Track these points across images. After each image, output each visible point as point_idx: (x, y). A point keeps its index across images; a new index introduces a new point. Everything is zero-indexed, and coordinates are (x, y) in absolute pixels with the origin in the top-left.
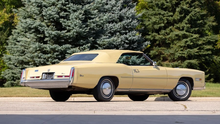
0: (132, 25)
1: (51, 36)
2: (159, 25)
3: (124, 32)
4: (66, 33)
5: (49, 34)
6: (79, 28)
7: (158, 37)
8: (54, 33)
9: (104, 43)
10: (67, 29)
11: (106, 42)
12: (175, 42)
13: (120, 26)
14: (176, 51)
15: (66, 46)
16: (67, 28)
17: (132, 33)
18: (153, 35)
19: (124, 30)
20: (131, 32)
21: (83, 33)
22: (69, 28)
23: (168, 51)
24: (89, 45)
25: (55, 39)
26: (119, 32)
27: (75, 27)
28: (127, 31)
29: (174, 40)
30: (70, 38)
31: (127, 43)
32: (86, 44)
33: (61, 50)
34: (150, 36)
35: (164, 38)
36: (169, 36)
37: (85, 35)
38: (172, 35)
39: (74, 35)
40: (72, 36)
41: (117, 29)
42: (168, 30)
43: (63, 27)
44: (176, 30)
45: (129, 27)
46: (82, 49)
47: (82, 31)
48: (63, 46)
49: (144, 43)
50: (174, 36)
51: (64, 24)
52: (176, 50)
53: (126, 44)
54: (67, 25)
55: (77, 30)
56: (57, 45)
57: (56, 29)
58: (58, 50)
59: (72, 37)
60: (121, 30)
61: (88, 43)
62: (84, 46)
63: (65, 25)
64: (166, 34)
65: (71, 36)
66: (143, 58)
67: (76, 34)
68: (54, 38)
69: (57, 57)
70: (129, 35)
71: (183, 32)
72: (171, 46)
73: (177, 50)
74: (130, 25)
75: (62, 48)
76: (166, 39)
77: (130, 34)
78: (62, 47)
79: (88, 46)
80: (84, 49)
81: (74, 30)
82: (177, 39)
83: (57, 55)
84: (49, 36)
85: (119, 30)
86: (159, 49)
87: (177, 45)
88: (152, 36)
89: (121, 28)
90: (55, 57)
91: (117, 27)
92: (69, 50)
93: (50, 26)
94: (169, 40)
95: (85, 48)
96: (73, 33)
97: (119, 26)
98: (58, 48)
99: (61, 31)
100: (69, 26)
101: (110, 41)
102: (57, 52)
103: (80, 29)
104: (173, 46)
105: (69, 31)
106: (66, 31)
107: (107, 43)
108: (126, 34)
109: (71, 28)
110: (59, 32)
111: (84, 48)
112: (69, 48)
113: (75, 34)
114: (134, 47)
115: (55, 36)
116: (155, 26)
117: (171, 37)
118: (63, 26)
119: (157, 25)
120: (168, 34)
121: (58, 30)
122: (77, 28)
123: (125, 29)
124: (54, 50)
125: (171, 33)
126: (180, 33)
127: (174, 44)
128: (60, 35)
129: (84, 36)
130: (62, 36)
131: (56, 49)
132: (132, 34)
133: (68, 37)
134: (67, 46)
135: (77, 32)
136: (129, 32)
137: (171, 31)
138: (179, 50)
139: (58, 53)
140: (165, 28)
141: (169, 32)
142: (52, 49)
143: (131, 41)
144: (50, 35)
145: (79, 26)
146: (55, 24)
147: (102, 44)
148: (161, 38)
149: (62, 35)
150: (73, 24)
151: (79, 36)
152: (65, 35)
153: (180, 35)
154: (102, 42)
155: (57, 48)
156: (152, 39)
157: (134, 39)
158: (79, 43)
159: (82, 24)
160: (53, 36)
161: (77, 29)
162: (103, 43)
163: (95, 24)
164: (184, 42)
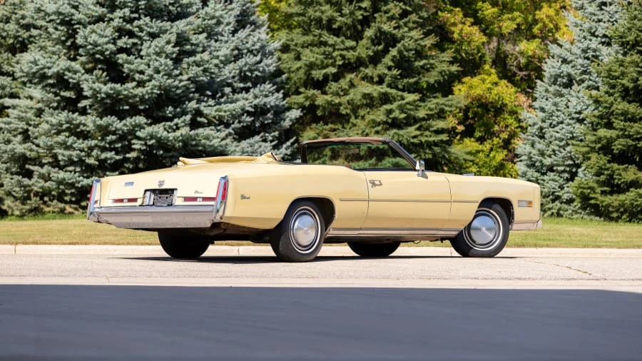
0: (261, 69)
1: (98, 95)
2: (324, 71)
3: (242, 85)
4: (133, 88)
5: (95, 90)
6: (167, 77)
7: (321, 100)
8: (106, 88)
9: (221, 114)
10: (137, 79)
11: (225, 112)
12: (362, 112)
13: (234, 71)
14: (365, 133)
15: (135, 121)
16: (137, 76)
17: (262, 88)
18: (310, 95)
19: (241, 82)
20: (259, 86)
21: (174, 90)
22: (141, 76)
23: (345, 132)
24: (188, 117)
25: (107, 103)
26: (229, 85)
27: (155, 76)
28: (249, 84)
29: (358, 107)
30: (142, 100)
31: (249, 113)
32: (181, 117)
33: (123, 132)
34: (302, 95)
35: (337, 101)
36: (347, 98)
37: (178, 94)
38: (354, 95)
39: (152, 93)
40: (150, 95)
41: (228, 78)
42: (344, 83)
43: (124, 75)
44: (363, 82)
45: (254, 75)
46: (170, 127)
47: (172, 85)
48: (128, 119)
49: (287, 114)
50: (359, 97)
51: (128, 68)
52: (363, 132)
53: (247, 116)
54: (135, 69)
55: (161, 82)
56: (113, 117)
57: (108, 78)
58: (117, 129)
59: (149, 98)
60: (235, 82)
61: (184, 113)
62: (176, 120)
63: (131, 71)
64: (342, 93)
65: (147, 97)
66: (286, 149)
67: (159, 92)
68: (105, 101)
69: (112, 146)
70: (253, 92)
71: (382, 88)
72: (353, 120)
73: (367, 131)
74: (257, 70)
75: (125, 125)
76: (340, 104)
77: (256, 91)
78: (124, 122)
79: (185, 120)
80: (175, 127)
81: (153, 82)
82: (367, 105)
83: (111, 143)
84: (94, 96)
85: (230, 81)
86: (325, 130)
87: (367, 120)
88: (307, 98)
89: (234, 77)
90: (107, 146)
91: (225, 75)
92: (142, 130)
93: (95, 72)
94: (346, 108)
95: (179, 126)
96: (152, 89)
97: (230, 73)
98: (114, 125)
99: (123, 83)
100: (142, 72)
101: (234, 110)
102: (114, 133)
103: (167, 79)
104: (358, 120)
105: (141, 84)
106: (134, 84)
107: (228, 113)
108: (247, 90)
109: (145, 78)
110: (118, 86)
111: (176, 125)
112: (141, 127)
113: (155, 91)
114: (266, 122)
115: (108, 96)
116: (314, 72)
117: (352, 100)
118: (126, 70)
119: (319, 69)
120: (346, 93)
121: (116, 82)
122: (162, 77)
123: (244, 78)
124: (105, 131)
125: (352, 91)
126: (375, 90)
127: (360, 118)
128: (119, 93)
129: (176, 97)
130: (123, 95)
131: (111, 127)
132: (262, 91)
133: (138, 99)
134: (137, 121)
135: (160, 88)
136: (255, 86)
137: (352, 85)
138: (371, 132)
139: (114, 137)
140: (336, 78)
141: (347, 87)
142: (99, 128)
143: (259, 110)
144: (96, 93)
145: (167, 72)
146: (105, 67)
147: (215, 117)
148: (329, 103)
149: (126, 93)
150: (152, 66)
151: (164, 97)
152: (132, 93)
153: (375, 95)
154: (216, 111)
155: (112, 125)
156: (307, 103)
157: (265, 105)
158: (164, 114)
159: (172, 67)
160: (103, 95)
161: (160, 80)
162: (217, 113)
163: (201, 68)
164: (385, 112)
